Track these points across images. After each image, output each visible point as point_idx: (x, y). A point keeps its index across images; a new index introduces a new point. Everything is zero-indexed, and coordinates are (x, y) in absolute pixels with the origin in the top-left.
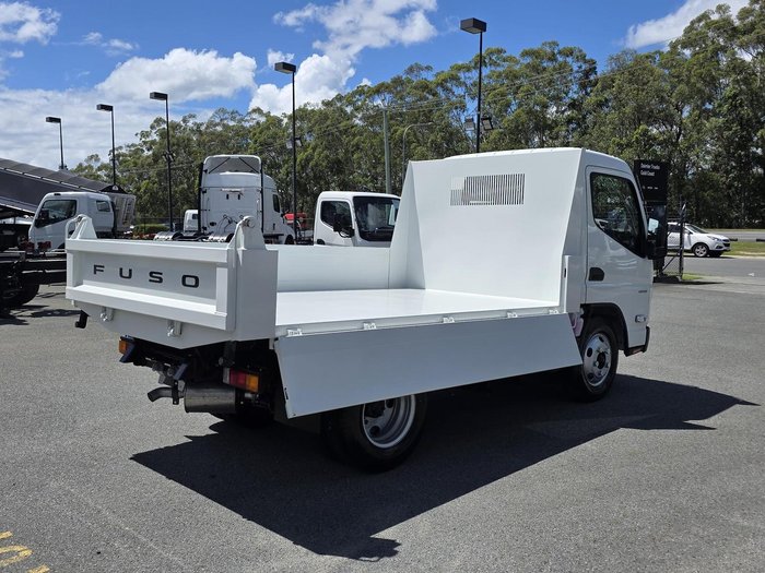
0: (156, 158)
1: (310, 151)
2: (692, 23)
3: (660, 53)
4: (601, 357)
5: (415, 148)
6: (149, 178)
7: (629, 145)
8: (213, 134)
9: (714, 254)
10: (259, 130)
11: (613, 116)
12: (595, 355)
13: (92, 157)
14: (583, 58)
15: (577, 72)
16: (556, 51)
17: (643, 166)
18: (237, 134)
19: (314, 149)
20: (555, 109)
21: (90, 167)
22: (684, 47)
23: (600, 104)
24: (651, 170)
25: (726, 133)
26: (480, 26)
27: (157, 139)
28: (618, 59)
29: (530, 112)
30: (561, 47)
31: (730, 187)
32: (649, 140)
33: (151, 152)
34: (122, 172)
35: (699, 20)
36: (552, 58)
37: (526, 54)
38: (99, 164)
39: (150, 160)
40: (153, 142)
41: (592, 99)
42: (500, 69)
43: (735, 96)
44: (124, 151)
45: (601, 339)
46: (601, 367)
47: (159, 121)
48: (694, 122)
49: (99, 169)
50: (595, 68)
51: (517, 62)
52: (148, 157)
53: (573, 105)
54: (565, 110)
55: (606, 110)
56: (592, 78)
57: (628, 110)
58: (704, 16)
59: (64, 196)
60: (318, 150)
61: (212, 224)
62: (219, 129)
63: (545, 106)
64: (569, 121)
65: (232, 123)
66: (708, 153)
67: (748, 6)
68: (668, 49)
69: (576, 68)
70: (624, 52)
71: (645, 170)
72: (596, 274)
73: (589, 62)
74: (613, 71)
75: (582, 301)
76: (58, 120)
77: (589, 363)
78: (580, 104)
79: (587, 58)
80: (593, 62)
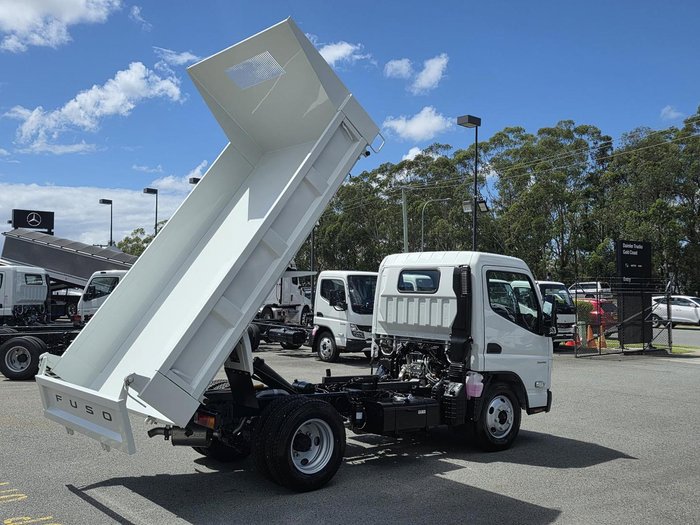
1: (338, 223)
3: (677, 130)
4: (503, 416)
5: (436, 221)
11: (630, 190)
12: (496, 412)
13: (137, 230)
14: (596, 133)
15: (593, 148)
16: (572, 129)
17: (626, 246)
19: (341, 222)
20: (573, 182)
21: (137, 239)
23: (616, 179)
24: (634, 250)
26: (474, 121)
28: (632, 136)
29: (548, 186)
30: (577, 126)
32: (667, 213)
36: (569, 135)
37: (541, 132)
38: (145, 237)
41: (608, 174)
42: (518, 147)
45: (502, 400)
46: (502, 423)
49: (145, 241)
50: (611, 143)
51: (535, 140)
53: (591, 179)
54: (583, 184)
55: (624, 184)
56: (609, 153)
57: (644, 184)
59: (109, 274)
60: (344, 223)
63: (563, 181)
64: (587, 194)
68: (684, 126)
69: (591, 144)
70: (638, 130)
71: (627, 249)
72: (494, 348)
73: (604, 139)
74: (628, 148)
75: (481, 369)
76: (110, 202)
77: (491, 419)
78: (597, 179)
79: (602, 135)
80: (609, 139)
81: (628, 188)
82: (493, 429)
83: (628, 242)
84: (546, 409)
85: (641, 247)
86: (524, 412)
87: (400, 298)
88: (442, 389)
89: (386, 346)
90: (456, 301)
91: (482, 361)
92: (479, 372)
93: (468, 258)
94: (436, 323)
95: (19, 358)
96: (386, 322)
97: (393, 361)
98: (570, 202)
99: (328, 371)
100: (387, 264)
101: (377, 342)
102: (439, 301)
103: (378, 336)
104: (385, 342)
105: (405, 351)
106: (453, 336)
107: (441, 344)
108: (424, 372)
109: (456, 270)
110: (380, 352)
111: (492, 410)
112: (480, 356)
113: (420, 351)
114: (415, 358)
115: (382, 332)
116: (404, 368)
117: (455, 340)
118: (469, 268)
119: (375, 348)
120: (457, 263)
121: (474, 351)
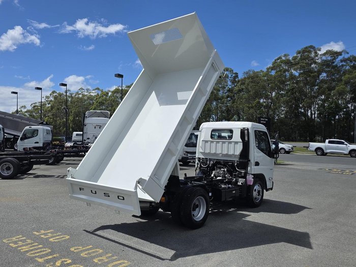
0: (52, 107)
2: (275, 60)
3: (263, 72)
4: (259, 192)
6: (49, 116)
7: (252, 107)
8: (78, 98)
9: (288, 152)
10: (98, 97)
11: (246, 95)
12: (257, 191)
13: (22, 107)
14: (231, 71)
17: (262, 119)
18: (88, 98)
20: (222, 92)
21: (21, 111)
22: (272, 70)
23: (240, 91)
24: (264, 121)
25: (290, 104)
27: (53, 99)
28: (247, 73)
31: (292, 125)
32: (260, 105)
33: (50, 105)
34: (36, 114)
35: (278, 59)
38: (26, 110)
39: (50, 108)
40: (51, 101)
41: (236, 88)
43: (293, 89)
44: (37, 105)
45: (258, 186)
46: (259, 195)
47: (54, 92)
48: (277, 98)
49: (26, 112)
50: (238, 76)
52: (48, 107)
53: (229, 90)
54: (226, 92)
55: (243, 93)
56: (237, 80)
57: (251, 93)
58: (280, 58)
59: (33, 128)
61: (88, 139)
62: (80, 96)
63: (218, 90)
64: (228, 97)
65: (86, 94)
66: (283, 111)
67: (296, 55)
68: (266, 70)
69: (230, 76)
70: (249, 71)
71: (262, 120)
72: (257, 164)
73: (235, 74)
74: (245, 78)
75: (253, 173)
76: (16, 93)
77: (255, 194)
78: (232, 90)
79: (234, 72)
80: (236, 74)
81: (244, 95)
82: (256, 198)
83: (263, 118)
84: (271, 189)
85: (267, 120)
86: (265, 190)
87: (212, 142)
88: (237, 182)
89: (204, 163)
90: (242, 143)
91: (253, 169)
92: (252, 174)
93: (247, 125)
94: (231, 153)
95: (6, 168)
96: (204, 152)
97: (208, 169)
98: (221, 100)
99: (185, 174)
100: (204, 127)
101: (199, 161)
102: (233, 143)
103: (199, 158)
104: (203, 161)
105: (214, 165)
106: (240, 158)
107: (233, 162)
108: (224, 174)
109: (241, 130)
110: (201, 165)
111: (255, 191)
112: (253, 167)
113: (222, 165)
114: (220, 168)
115: (202, 156)
116: (214, 172)
117: (241, 160)
118: (248, 129)
119: (198, 164)
120: (242, 127)
121: (250, 165)
